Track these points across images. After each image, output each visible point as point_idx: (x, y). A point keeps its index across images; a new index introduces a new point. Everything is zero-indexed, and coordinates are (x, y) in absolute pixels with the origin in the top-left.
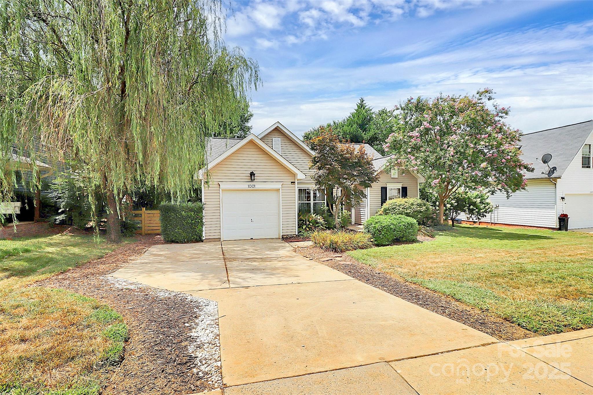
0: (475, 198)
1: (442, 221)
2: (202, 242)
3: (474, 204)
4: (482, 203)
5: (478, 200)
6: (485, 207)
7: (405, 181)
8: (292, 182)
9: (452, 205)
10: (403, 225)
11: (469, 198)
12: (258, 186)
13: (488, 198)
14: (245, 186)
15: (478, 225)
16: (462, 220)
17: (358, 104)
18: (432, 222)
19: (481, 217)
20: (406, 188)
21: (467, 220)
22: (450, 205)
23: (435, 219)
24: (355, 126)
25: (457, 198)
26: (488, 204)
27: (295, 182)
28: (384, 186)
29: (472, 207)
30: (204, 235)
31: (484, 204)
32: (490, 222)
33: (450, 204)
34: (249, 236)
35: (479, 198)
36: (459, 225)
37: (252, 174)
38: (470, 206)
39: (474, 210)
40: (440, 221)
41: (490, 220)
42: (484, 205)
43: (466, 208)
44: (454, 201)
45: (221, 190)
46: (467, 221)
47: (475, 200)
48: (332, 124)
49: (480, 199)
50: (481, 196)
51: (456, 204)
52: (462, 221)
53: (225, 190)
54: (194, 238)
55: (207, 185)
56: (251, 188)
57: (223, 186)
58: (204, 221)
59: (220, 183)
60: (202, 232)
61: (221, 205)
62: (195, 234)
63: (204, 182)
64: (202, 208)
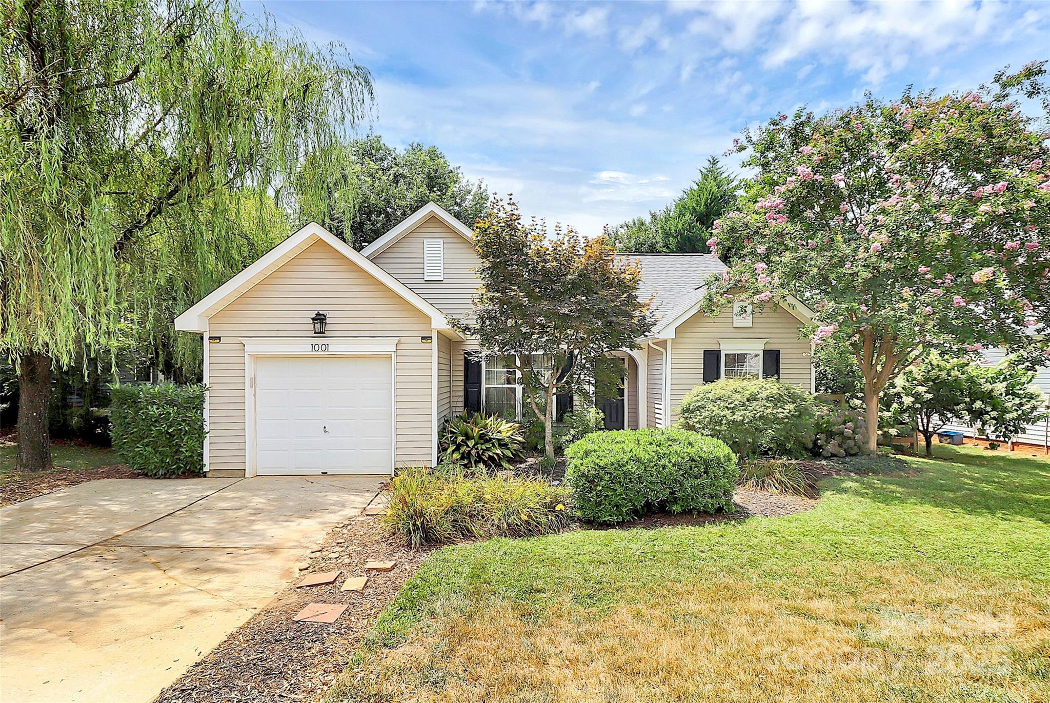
0: (993, 380)
1: (873, 445)
2: (205, 476)
3: (988, 397)
4: (1012, 394)
5: (1000, 387)
6: (1021, 405)
7: (773, 336)
8: (423, 338)
9: (917, 396)
10: (674, 465)
11: (971, 380)
12: (336, 346)
13: (1031, 380)
14: (304, 347)
15: (1009, 450)
16: (965, 435)
17: (703, 170)
18: (840, 446)
19: (1011, 432)
20: (777, 353)
21: (977, 436)
22: (913, 399)
23: (850, 438)
24: (688, 216)
25: (933, 381)
26: (1031, 397)
27: (431, 338)
28: (713, 347)
29: (978, 404)
30: (206, 460)
31: (1018, 396)
32: (1045, 444)
33: (913, 396)
34: (318, 468)
35: (1005, 379)
36: (955, 447)
37: (320, 319)
38: (973, 401)
39: (987, 413)
40: (867, 443)
41: (1044, 438)
42: (1017, 401)
43: (962, 406)
44: (924, 389)
45: (246, 354)
46: (976, 438)
47: (988, 387)
48: (648, 219)
49: (1005, 384)
50: (1010, 375)
51: (930, 396)
52: (965, 437)
53: (257, 358)
54: (179, 468)
55: (215, 346)
56: (320, 353)
57: (253, 347)
58: (206, 429)
59: (244, 340)
60: (201, 455)
61: (249, 392)
62: (179, 459)
63: (210, 338)
64: (201, 398)
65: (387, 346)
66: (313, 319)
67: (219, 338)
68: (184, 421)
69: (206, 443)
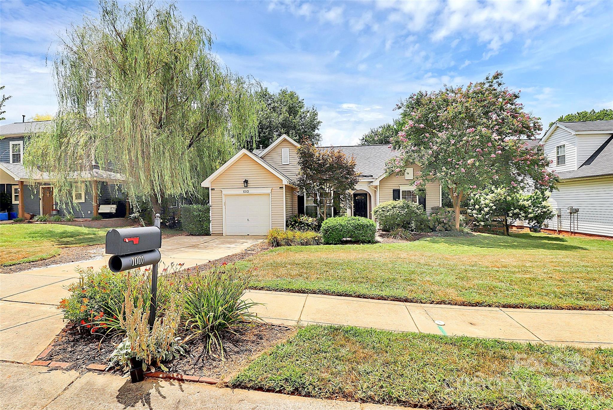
1: (457, 227)
2: (210, 235)
8: (280, 188)
12: (251, 191)
14: (241, 191)
27: (283, 187)
28: (397, 188)
30: (211, 230)
34: (246, 233)
37: (246, 182)
45: (223, 194)
53: (226, 195)
54: (203, 232)
55: (213, 192)
56: (246, 193)
57: (225, 192)
58: (211, 220)
59: (222, 190)
60: (209, 228)
61: (224, 207)
62: (203, 229)
63: (211, 189)
64: (209, 209)
65: (268, 191)
66: (244, 182)
67: (214, 189)
68: (204, 217)
69: (211, 224)
